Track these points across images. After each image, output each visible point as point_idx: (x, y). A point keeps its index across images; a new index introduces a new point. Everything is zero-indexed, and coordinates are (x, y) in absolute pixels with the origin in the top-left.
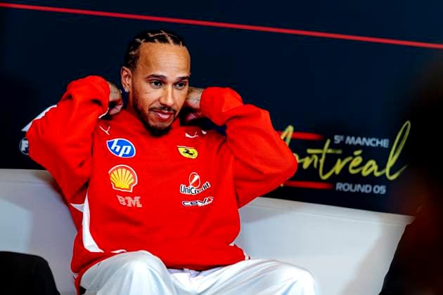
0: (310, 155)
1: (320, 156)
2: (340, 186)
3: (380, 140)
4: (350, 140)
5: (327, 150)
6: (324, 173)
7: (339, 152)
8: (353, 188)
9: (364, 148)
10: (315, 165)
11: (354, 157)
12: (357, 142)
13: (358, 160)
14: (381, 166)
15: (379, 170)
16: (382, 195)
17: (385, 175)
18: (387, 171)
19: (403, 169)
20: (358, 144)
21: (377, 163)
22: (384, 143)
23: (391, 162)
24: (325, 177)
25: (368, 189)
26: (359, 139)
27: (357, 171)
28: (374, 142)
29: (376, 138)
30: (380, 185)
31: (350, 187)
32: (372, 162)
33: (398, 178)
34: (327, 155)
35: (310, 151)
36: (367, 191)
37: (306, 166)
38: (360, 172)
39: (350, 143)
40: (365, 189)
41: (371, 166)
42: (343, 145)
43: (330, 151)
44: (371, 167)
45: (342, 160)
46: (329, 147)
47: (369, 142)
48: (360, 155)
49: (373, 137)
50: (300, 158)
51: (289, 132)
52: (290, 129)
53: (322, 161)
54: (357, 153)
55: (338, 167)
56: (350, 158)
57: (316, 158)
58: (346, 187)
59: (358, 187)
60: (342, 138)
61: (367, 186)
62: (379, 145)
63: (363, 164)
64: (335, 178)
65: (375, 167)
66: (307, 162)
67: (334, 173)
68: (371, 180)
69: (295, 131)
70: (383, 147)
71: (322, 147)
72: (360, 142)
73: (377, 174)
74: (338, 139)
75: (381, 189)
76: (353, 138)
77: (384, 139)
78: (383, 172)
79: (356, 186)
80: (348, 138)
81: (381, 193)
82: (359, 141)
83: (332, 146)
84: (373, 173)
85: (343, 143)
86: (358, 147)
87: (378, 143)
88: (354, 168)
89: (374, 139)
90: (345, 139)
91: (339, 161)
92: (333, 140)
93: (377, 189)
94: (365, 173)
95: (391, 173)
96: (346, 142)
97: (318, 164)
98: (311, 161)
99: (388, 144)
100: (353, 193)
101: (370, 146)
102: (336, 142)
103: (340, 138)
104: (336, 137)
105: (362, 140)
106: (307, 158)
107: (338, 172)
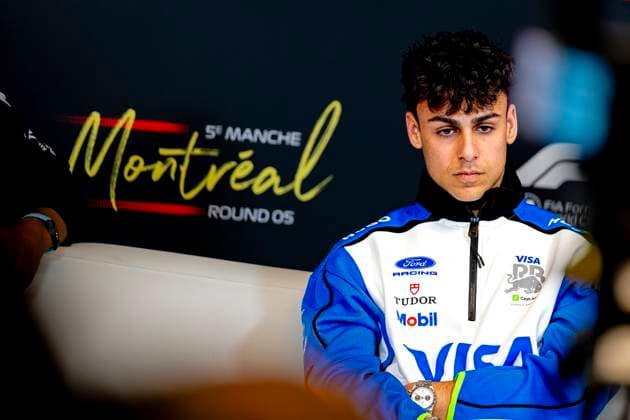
0: (164, 159)
1: (180, 159)
2: (214, 211)
3: (284, 134)
4: (233, 134)
5: (192, 149)
6: (187, 190)
7: (214, 153)
8: (237, 214)
9: (257, 146)
10: (173, 176)
11: (239, 161)
12: (245, 137)
13: (245, 168)
14: (287, 177)
15: (282, 184)
16: (287, 226)
17: (292, 192)
18: (297, 185)
19: (325, 183)
20: (247, 141)
21: (279, 173)
22: (293, 139)
23: (304, 169)
24: (189, 196)
25: (263, 216)
26: (248, 131)
27: (245, 185)
28: (274, 137)
29: (278, 130)
30: (283, 210)
31: (232, 212)
32: (270, 171)
33: (316, 198)
34: (193, 158)
35: (163, 151)
36: (260, 220)
37: (156, 176)
38: (250, 188)
39: (233, 138)
40: (257, 216)
41: (268, 177)
42: (220, 141)
43: (198, 152)
44: (269, 180)
45: (219, 167)
46: (196, 146)
47: (266, 137)
48: (250, 159)
49: (273, 129)
50: (147, 163)
51: (128, 119)
52: (131, 114)
53: (184, 169)
54: (244, 155)
55: (212, 179)
56: (232, 164)
57: (173, 162)
58: (225, 213)
59: (245, 213)
60: (219, 129)
61: (261, 211)
62: (283, 142)
63: (254, 174)
64: (206, 197)
65: (275, 180)
66: (158, 170)
67: (205, 188)
68: (269, 200)
69: (137, 118)
70: (290, 146)
71: (184, 146)
72: (250, 137)
73: (279, 191)
74: (212, 131)
75: (287, 217)
76: (238, 130)
77: (291, 130)
78: (289, 188)
79: (242, 210)
80: (230, 130)
81: (287, 223)
82: (248, 135)
83: (202, 143)
84: (271, 189)
85: (220, 138)
86: (246, 145)
87: (281, 137)
88: (239, 181)
89: (274, 132)
90: (224, 131)
91: (213, 168)
92: (202, 133)
93: (278, 217)
94: (259, 188)
95: (304, 189)
96: (227, 137)
97: (178, 172)
98: (165, 168)
99: (299, 139)
100: (236, 222)
101: (267, 143)
102: (208, 137)
103: (215, 130)
104: (209, 129)
105: (253, 133)
106: (159, 163)
107: (211, 187)
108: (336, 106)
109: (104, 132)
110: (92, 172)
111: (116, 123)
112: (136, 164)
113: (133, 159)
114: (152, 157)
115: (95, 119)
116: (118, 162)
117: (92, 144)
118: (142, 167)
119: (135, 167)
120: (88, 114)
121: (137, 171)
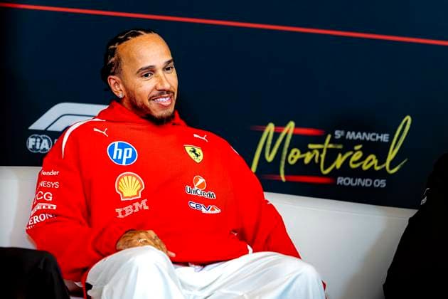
0: (311, 150)
1: (321, 151)
2: (341, 180)
3: (380, 135)
4: (351, 135)
5: (327, 145)
6: (325, 168)
7: (340, 147)
8: (354, 182)
9: (364, 142)
10: (316, 160)
11: (355, 151)
12: (357, 137)
13: (358, 155)
14: (382, 160)
15: (379, 165)
16: (382, 188)
17: (384, 169)
18: (387, 164)
19: (403, 163)
20: (359, 139)
21: (377, 158)
22: (384, 138)
23: (391, 155)
24: (326, 172)
25: (369, 183)
26: (359, 133)
27: (358, 165)
28: (374, 137)
29: (377, 133)
30: (380, 179)
31: (351, 181)
32: (372, 157)
33: (398, 171)
34: (328, 149)
35: (311, 146)
36: (367, 185)
37: (307, 161)
38: (361, 167)
39: (351, 138)
40: (365, 183)
41: (371, 160)
42: (343, 140)
43: (331, 146)
44: (371, 162)
45: (343, 155)
46: (330, 143)
47: (369, 137)
48: (360, 150)
49: (374, 132)
50: (302, 153)
51: (290, 128)
52: (292, 125)
53: (323, 156)
54: (357, 148)
55: (339, 162)
56: (351, 153)
57: (317, 153)
58: (347, 181)
59: (359, 181)
60: (342, 133)
61: (367, 180)
62: (379, 139)
63: (363, 159)
64: (336, 173)
65: (375, 162)
66: (308, 158)
67: (335, 167)
68: (371, 173)
69: (296, 126)
70: (383, 142)
71: (323, 143)
72: (360, 137)
73: (377, 168)
74: (338, 134)
75: (382, 183)
76: (353, 133)
77: (384, 133)
78: (383, 166)
79: (356, 180)
80: (349, 133)
82: (359, 136)
83: (333, 141)
84: (373, 166)
85: (343, 138)
86: (358, 142)
87: (378, 137)
88: (354, 163)
89: (374, 134)
90: (346, 134)
91: (340, 155)
92: (333, 135)
93: (377, 183)
94: (365, 167)
95: (392, 167)
96: (347, 137)
97: (320, 158)
98: (312, 156)
99: (388, 138)
100: (354, 187)
101: (370, 141)
102: (337, 137)
103: (340, 133)
104: (337, 132)
105: (362, 135)
106: (309, 153)
107: (338, 167)
108: (408, 118)
109: (276, 135)
110: (270, 158)
111: (283, 130)
112: (296, 154)
113: (294, 151)
114: (304, 150)
115: (271, 128)
116: (285, 153)
117: (269, 142)
118: (299, 156)
119: (295, 155)
120: (266, 125)
121: (296, 158)
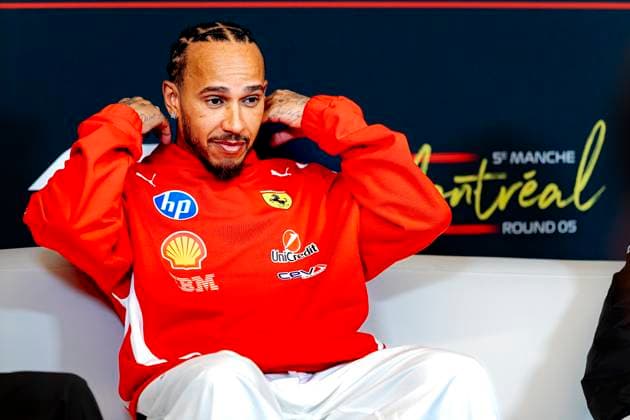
0: (459, 186)
1: (473, 185)
2: (508, 227)
3: (561, 153)
4: (517, 158)
5: (483, 175)
6: (483, 211)
7: (502, 176)
8: (528, 228)
9: (538, 167)
10: (469, 200)
11: (525, 181)
12: (527, 159)
13: (531, 186)
14: (567, 191)
15: (564, 198)
16: (572, 234)
17: (573, 203)
18: (576, 197)
19: (599, 193)
20: (529, 163)
21: (560, 188)
22: (568, 157)
23: (581, 183)
24: (484, 216)
25: (550, 227)
26: (529, 154)
27: (532, 202)
28: (553, 157)
29: (555, 150)
30: (567, 220)
31: (523, 227)
32: (552, 187)
33: (593, 207)
34: (485, 182)
35: (458, 179)
36: (548, 231)
37: (454, 202)
38: (536, 204)
39: (517, 162)
40: (545, 228)
41: (551, 193)
42: (505, 166)
43: (488, 177)
45: (508, 188)
46: (486, 172)
47: (545, 158)
48: (533, 178)
49: (551, 149)
50: (446, 191)
51: (424, 155)
52: (426, 149)
53: (478, 193)
54: (528, 175)
55: (503, 199)
56: (519, 184)
57: (468, 188)
58: (518, 228)
59: (535, 226)
60: (504, 155)
61: (548, 223)
62: (561, 161)
63: (538, 191)
64: (499, 217)
65: (557, 194)
66: (456, 196)
68: (553, 213)
69: (433, 151)
70: (566, 164)
71: (475, 172)
72: (532, 160)
73: (561, 204)
74: (498, 157)
75: (570, 226)
76: (521, 154)
77: (566, 150)
78: (569, 200)
79: (531, 224)
80: (513, 155)
81: (571, 231)
82: (530, 158)
83: (490, 169)
84: (554, 203)
85: (506, 162)
86: (529, 166)
87: (558, 157)
88: (526, 199)
89: (551, 153)
90: (509, 156)
91: (503, 189)
92: (490, 160)
93: (563, 227)
94: (544, 204)
95: (583, 201)
96: (512, 161)
97: (473, 197)
98: (461, 193)
99: (573, 157)
100: (527, 235)
101: (547, 164)
102: (496, 163)
103: (501, 156)
104: (496, 155)
106: (456, 191)
107: (502, 206)
108: (601, 124)
114: (449, 186)
